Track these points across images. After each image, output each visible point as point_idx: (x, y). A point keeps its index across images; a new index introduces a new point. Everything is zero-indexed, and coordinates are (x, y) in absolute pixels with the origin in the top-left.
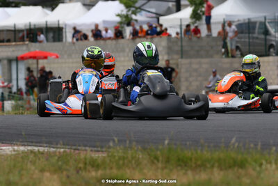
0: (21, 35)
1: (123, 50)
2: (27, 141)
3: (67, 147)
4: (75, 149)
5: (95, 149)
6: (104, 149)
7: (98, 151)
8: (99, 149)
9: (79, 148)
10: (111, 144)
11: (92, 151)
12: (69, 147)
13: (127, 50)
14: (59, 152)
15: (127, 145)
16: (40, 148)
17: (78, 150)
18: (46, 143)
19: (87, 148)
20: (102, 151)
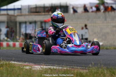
0: (47, 9)
1: (99, 18)
2: (47, 64)
3: (68, 66)
4: (72, 68)
5: (83, 68)
6: (87, 68)
7: (84, 69)
8: (84, 68)
9: (74, 67)
10: (90, 66)
11: (80, 69)
12: (69, 67)
13: (101, 17)
14: (64, 69)
15: (99, 66)
16: (54, 67)
17: (74, 68)
18: (57, 64)
19: (78, 67)
20: (86, 69)
